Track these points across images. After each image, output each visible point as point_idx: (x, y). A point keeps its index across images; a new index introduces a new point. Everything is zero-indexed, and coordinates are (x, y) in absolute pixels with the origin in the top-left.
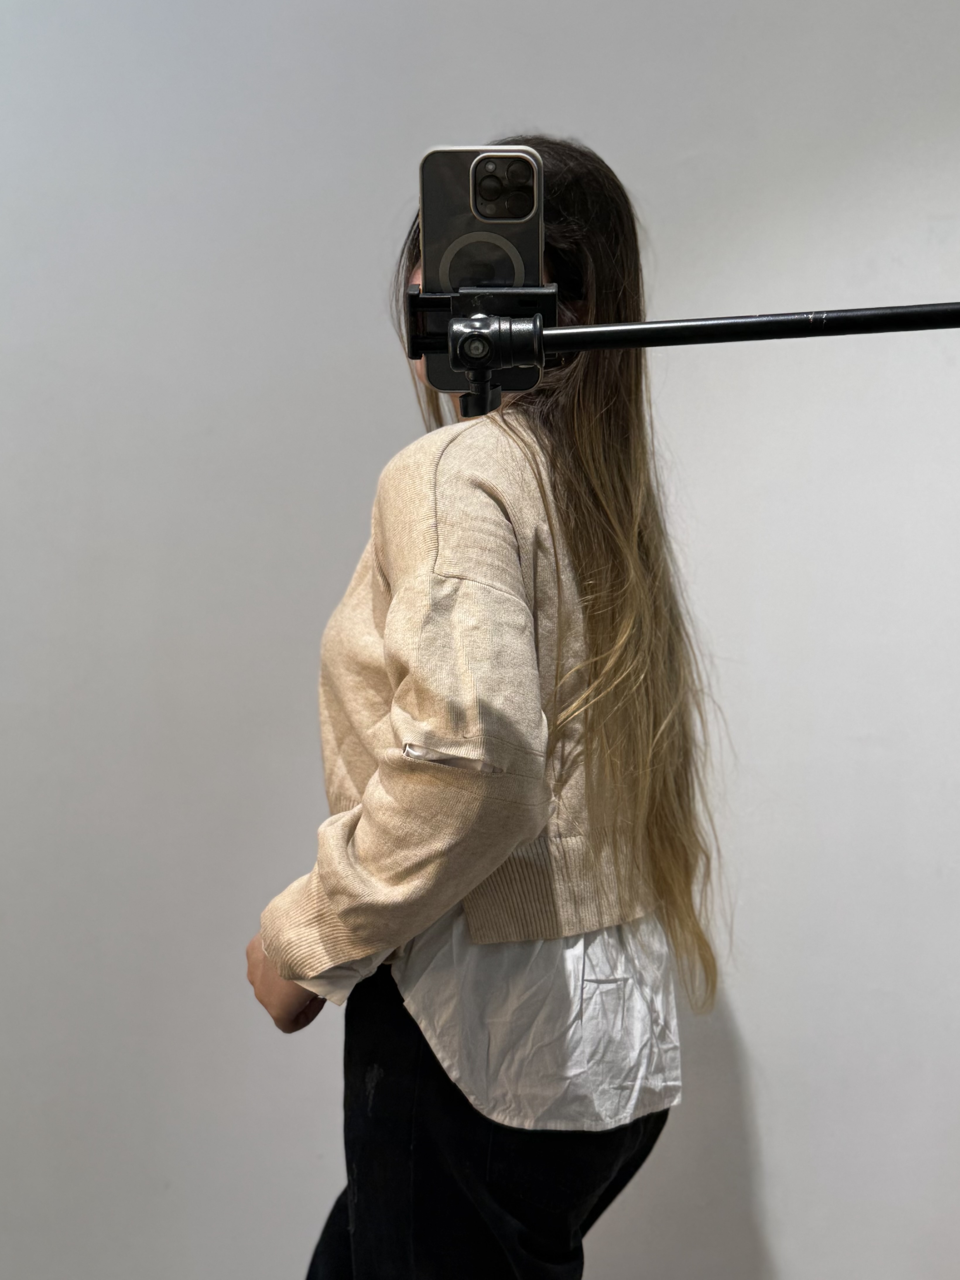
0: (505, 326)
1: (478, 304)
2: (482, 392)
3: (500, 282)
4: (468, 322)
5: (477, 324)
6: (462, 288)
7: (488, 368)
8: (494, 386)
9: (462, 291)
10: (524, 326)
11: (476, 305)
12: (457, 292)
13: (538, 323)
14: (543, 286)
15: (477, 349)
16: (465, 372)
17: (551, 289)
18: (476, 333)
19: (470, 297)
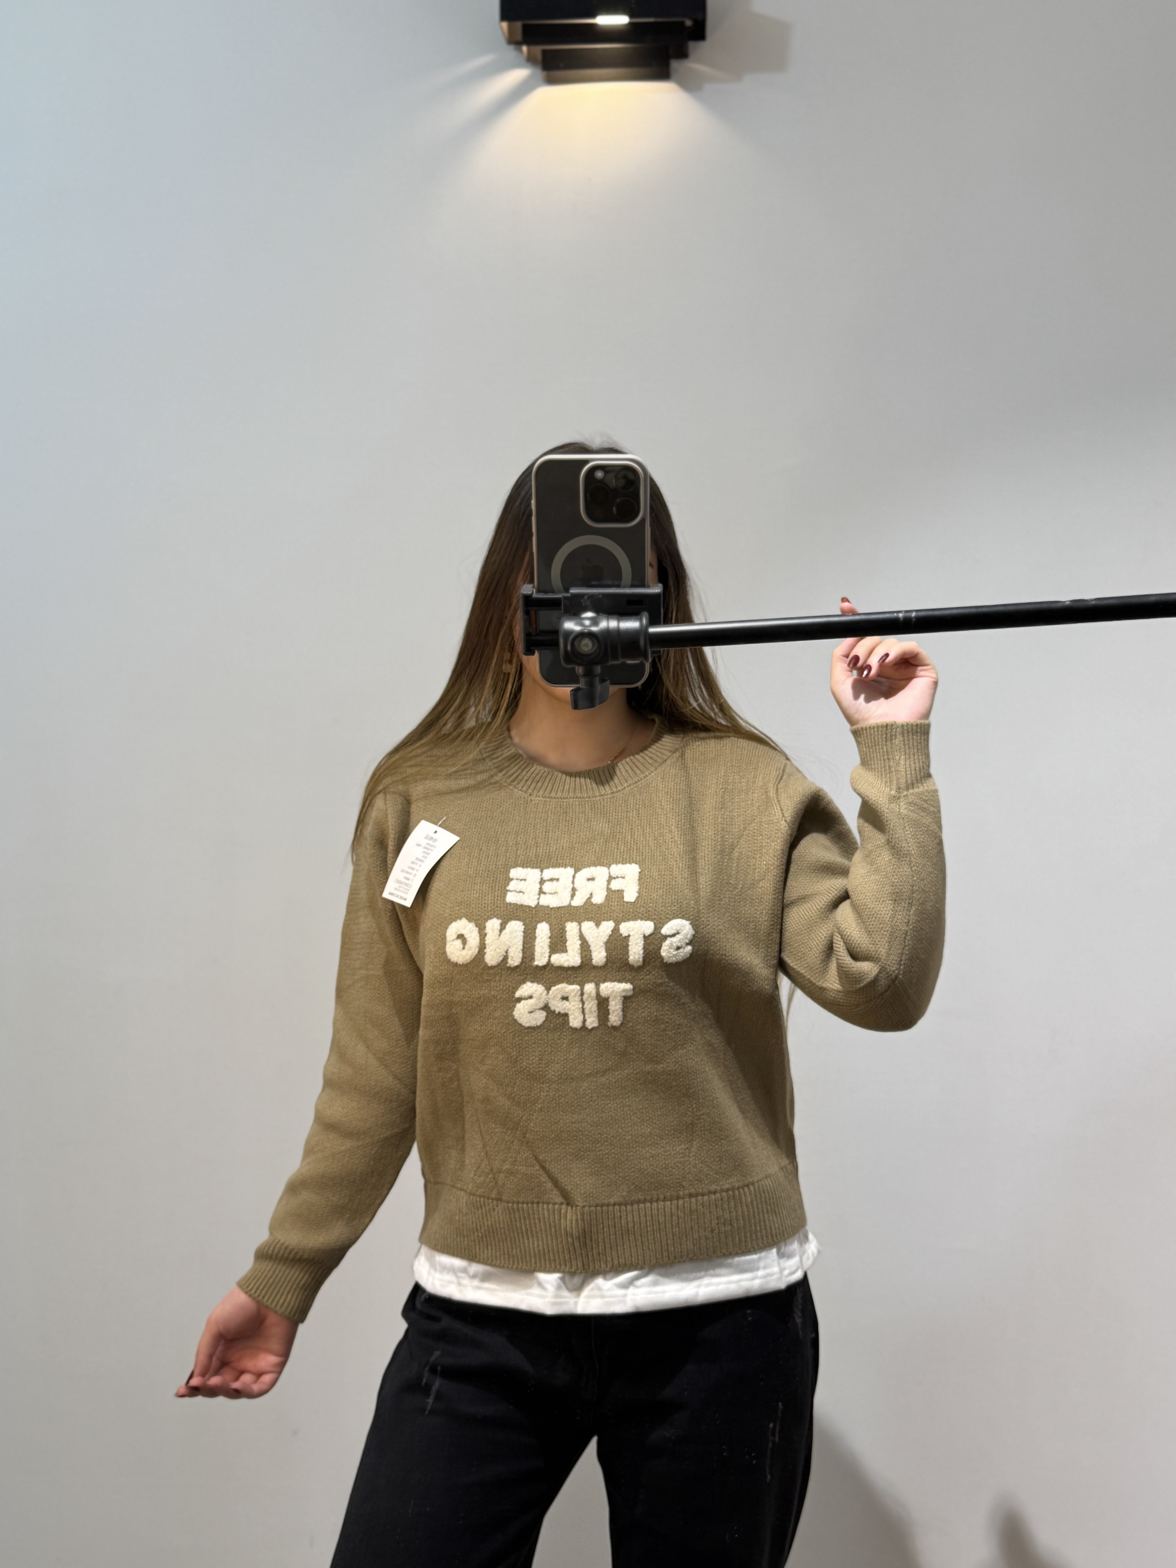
0: (613, 624)
1: (588, 603)
2: (591, 685)
3: (609, 582)
4: (578, 620)
5: (587, 623)
6: (573, 588)
7: (597, 663)
8: (603, 681)
9: (573, 591)
10: (631, 625)
11: (586, 605)
12: (568, 592)
13: (644, 621)
14: (649, 587)
15: (587, 645)
16: (574, 668)
17: (657, 589)
18: (586, 631)
19: (580, 596)
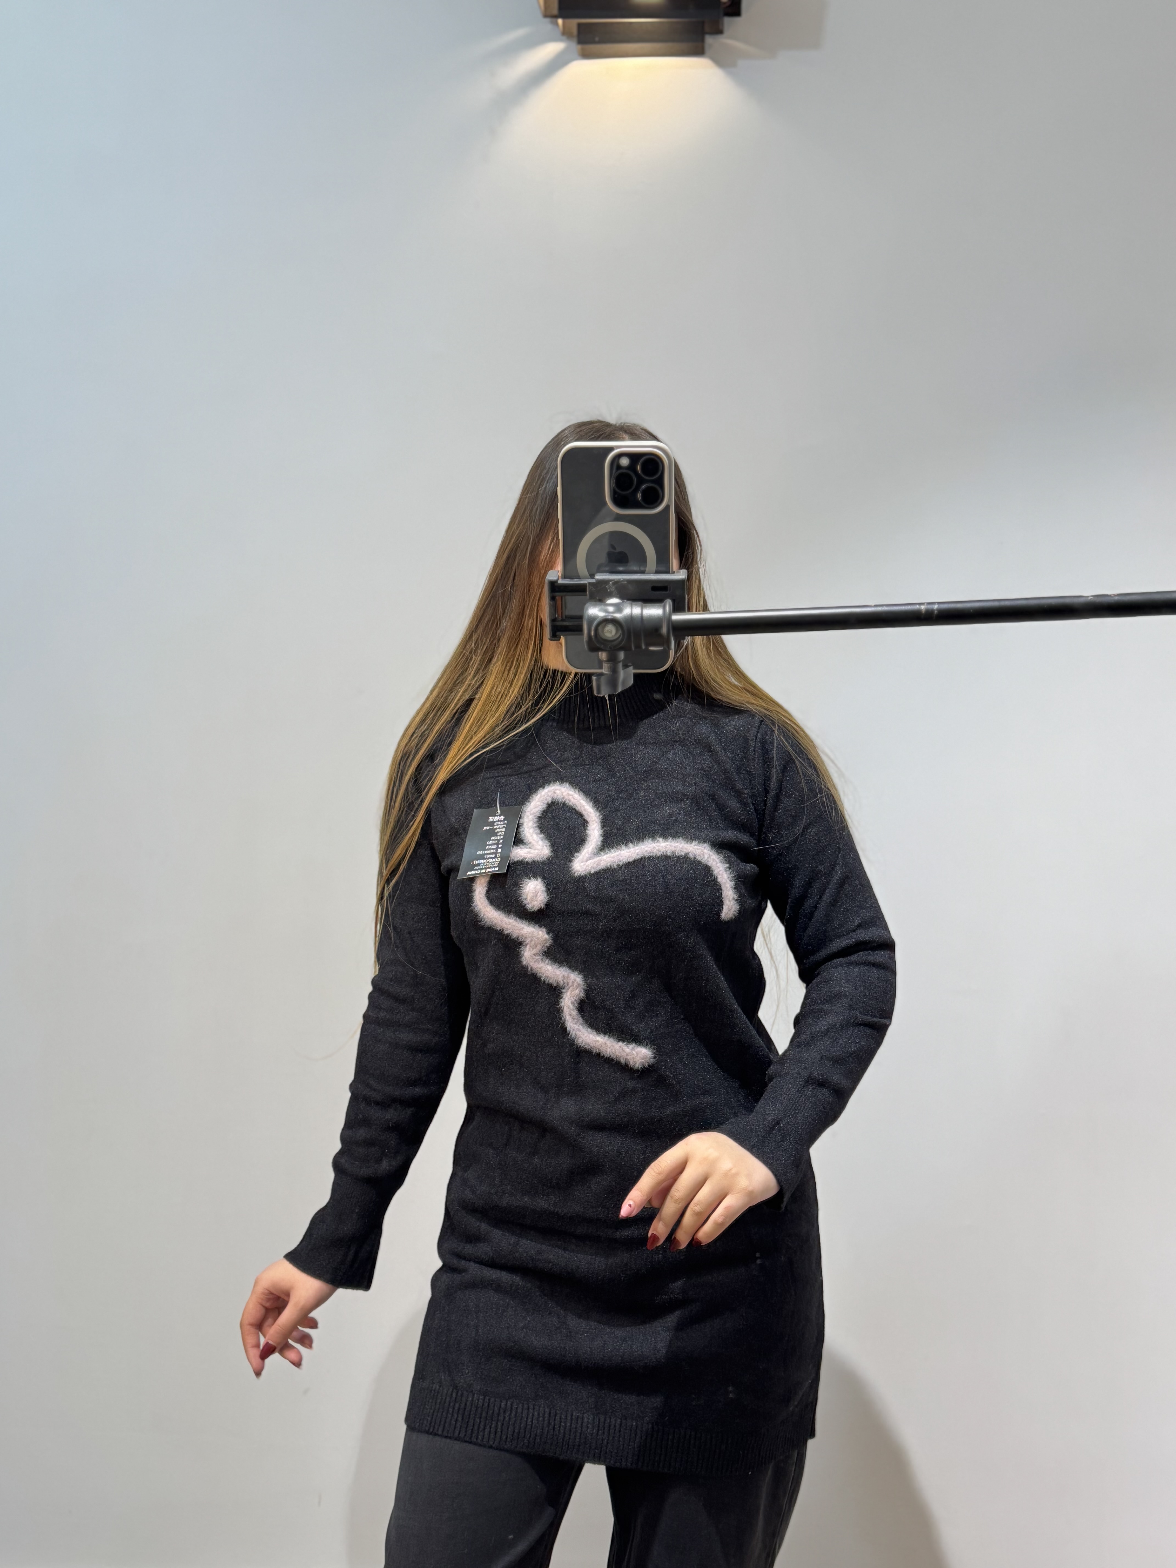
0: (637, 610)
1: (613, 589)
2: (614, 671)
3: (635, 568)
4: (603, 607)
5: (611, 609)
6: (598, 574)
7: (622, 649)
8: (626, 666)
9: (599, 577)
11: (610, 591)
12: (593, 578)
13: (667, 609)
14: (673, 573)
15: (611, 632)
16: (598, 655)
18: (610, 617)
19: (605, 582)
